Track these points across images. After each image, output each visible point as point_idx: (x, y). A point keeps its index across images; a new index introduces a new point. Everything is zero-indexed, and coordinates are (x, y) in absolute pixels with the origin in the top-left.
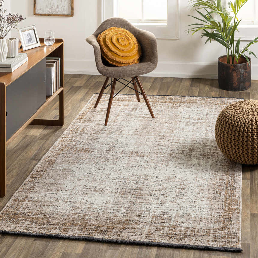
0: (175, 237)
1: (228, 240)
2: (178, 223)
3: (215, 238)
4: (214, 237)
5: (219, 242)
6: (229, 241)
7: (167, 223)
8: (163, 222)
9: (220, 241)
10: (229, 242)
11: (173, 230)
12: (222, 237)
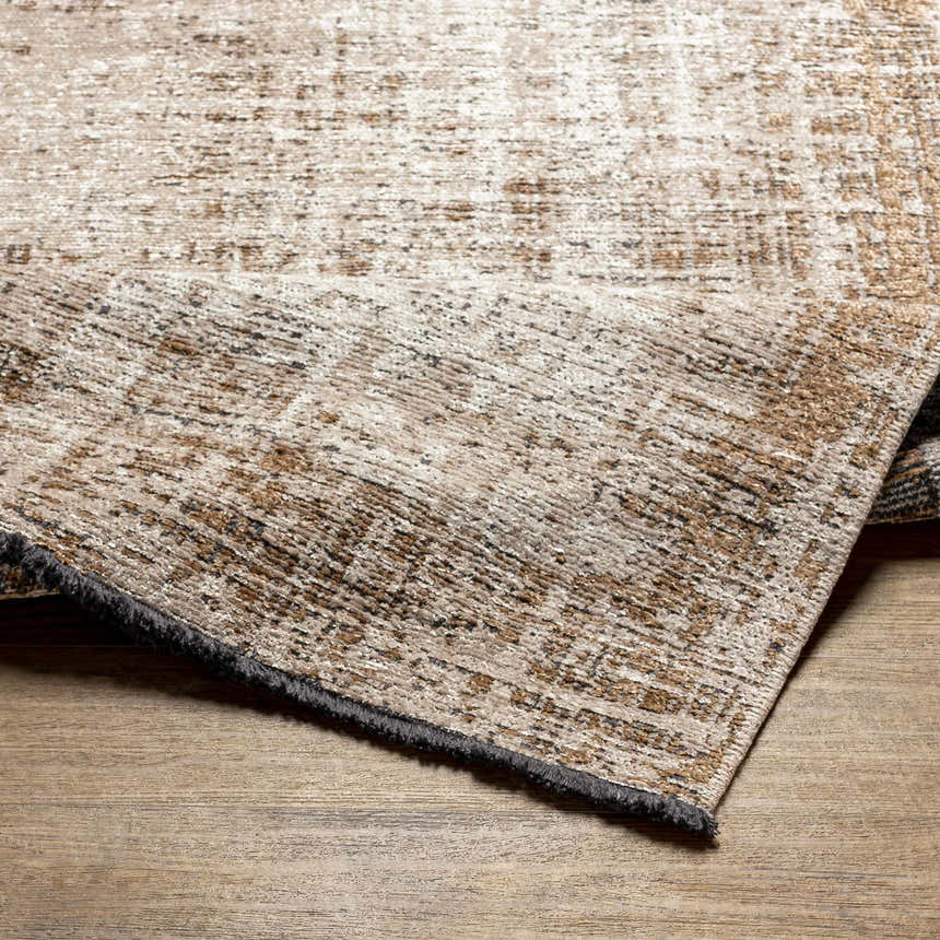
0: (241, 571)
1: (646, 718)
2: (332, 435)
3: (549, 675)
4: (547, 663)
5: (564, 716)
6: (649, 729)
7: (243, 422)
8: (223, 405)
9: (574, 709)
10: (640, 736)
11: (260, 486)
12: (606, 681)
